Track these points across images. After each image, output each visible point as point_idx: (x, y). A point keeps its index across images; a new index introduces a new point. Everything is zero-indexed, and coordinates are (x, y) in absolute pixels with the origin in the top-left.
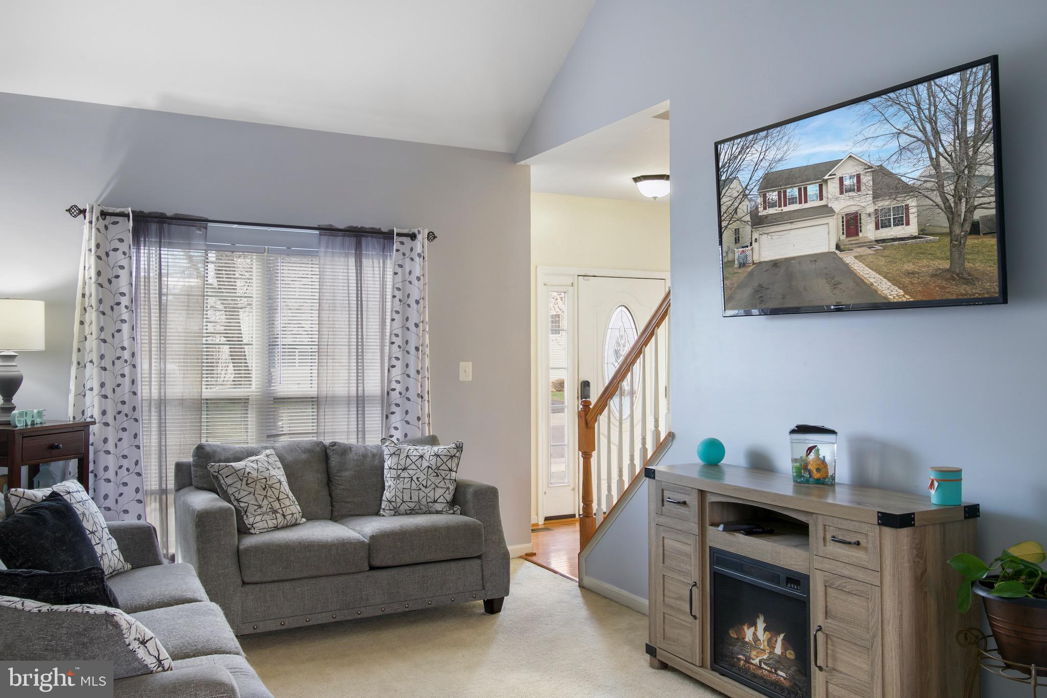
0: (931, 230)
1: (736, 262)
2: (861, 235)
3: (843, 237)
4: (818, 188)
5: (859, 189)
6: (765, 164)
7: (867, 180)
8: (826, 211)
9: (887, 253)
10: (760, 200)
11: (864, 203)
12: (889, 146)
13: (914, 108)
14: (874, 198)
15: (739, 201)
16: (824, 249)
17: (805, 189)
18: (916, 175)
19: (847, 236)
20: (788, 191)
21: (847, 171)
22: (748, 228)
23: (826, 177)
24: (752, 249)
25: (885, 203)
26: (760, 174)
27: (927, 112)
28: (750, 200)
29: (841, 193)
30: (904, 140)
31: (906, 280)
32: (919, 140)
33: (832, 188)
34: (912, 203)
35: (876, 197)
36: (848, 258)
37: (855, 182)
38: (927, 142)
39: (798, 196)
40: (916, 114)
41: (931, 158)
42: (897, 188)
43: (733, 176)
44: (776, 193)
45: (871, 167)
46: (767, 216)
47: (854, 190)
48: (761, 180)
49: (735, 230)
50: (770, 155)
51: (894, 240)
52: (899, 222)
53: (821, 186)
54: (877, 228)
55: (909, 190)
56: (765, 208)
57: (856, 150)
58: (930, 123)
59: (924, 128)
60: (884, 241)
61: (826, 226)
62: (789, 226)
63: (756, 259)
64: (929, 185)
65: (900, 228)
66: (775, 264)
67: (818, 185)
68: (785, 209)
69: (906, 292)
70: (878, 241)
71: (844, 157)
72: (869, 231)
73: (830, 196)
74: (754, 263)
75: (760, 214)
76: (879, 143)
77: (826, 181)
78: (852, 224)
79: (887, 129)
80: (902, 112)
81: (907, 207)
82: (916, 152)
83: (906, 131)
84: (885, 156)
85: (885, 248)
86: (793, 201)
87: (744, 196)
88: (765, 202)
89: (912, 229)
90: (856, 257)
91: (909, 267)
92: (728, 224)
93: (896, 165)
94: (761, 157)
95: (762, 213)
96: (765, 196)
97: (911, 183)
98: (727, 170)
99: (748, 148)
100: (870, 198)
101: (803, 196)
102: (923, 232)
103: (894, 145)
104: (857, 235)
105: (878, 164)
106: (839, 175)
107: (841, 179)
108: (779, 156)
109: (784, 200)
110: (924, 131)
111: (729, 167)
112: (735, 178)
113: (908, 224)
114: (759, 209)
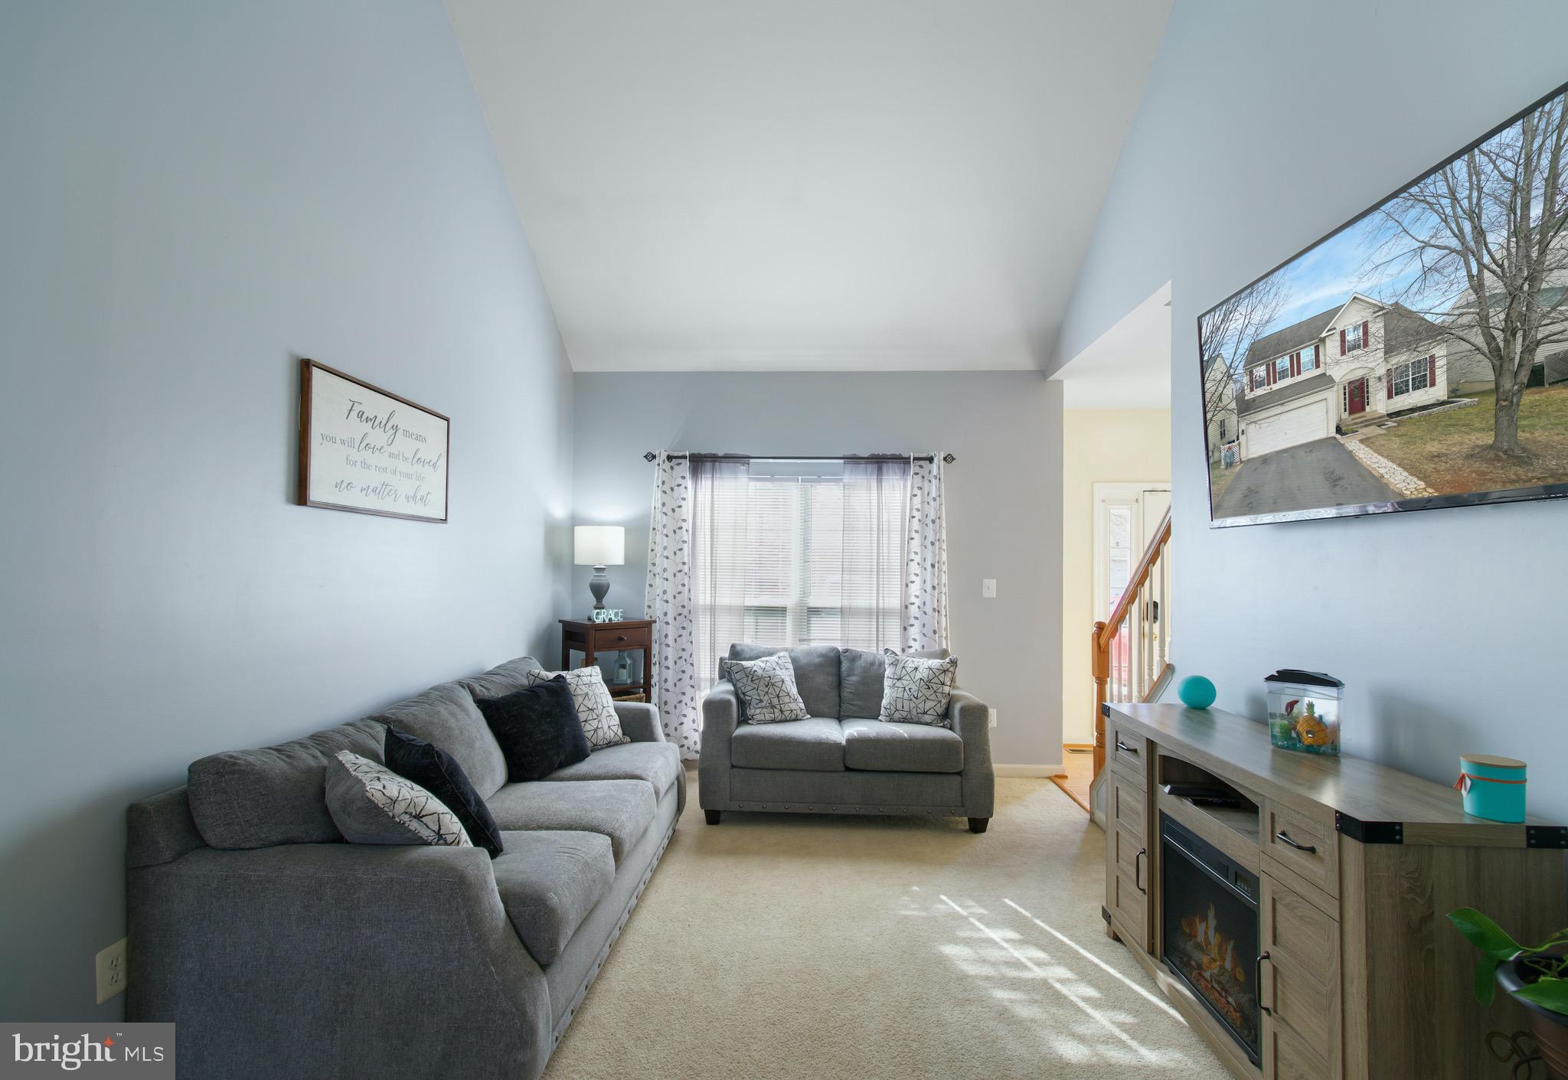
0: (1468, 388)
1: (1223, 462)
2: (1368, 409)
3: (1345, 416)
4: (1313, 352)
5: (1366, 344)
6: (1251, 330)
7: (1377, 328)
8: (1324, 381)
9: (1402, 430)
10: (1246, 380)
11: (1373, 364)
12: (1408, 270)
13: (1446, 202)
14: (1386, 353)
15: (1223, 385)
16: (1321, 435)
17: (1298, 355)
18: (1447, 307)
19: (1350, 414)
20: (1277, 362)
21: (1349, 322)
22: (1234, 418)
23: (1324, 335)
24: (1239, 444)
25: (1402, 358)
26: (1245, 345)
27: (1465, 203)
28: (1236, 382)
29: (1343, 353)
30: (1431, 256)
31: (1429, 467)
32: (1452, 251)
33: (1332, 347)
34: (1440, 351)
35: (1389, 351)
36: (1352, 444)
37: (1361, 334)
38: (1464, 252)
39: (1289, 367)
40: (1448, 210)
41: (1470, 276)
42: (1418, 333)
43: (1216, 353)
44: (1264, 367)
45: (1383, 308)
46: (1254, 400)
47: (1359, 347)
48: (1247, 353)
49: (1221, 421)
50: (1256, 318)
51: (1412, 410)
52: (1420, 383)
53: (1317, 349)
54: (1390, 396)
55: (1435, 333)
56: (1252, 390)
57: (1362, 287)
58: (1471, 219)
59: (1461, 230)
60: (1398, 414)
61: (1324, 403)
62: (1279, 410)
63: (1244, 456)
64: (1465, 320)
65: (1421, 391)
66: (1265, 460)
67: (1313, 347)
68: (1275, 387)
69: (1428, 485)
70: (1390, 415)
71: (1347, 300)
72: (1379, 403)
73: (1328, 360)
74: (1241, 462)
75: (1246, 398)
76: (1393, 269)
77: (1323, 340)
78: (1357, 395)
79: (1407, 244)
80: (1428, 212)
81: (1433, 359)
82: (1447, 271)
83: (1432, 242)
84: (1401, 287)
85: (1400, 424)
86: (1283, 375)
87: (1228, 377)
88: (1251, 381)
89: (1439, 391)
90: (1361, 441)
91: (1433, 447)
92: (1213, 416)
93: (1418, 297)
94: (1247, 322)
95: (1249, 396)
96: (1251, 373)
97: (1438, 321)
98: (1210, 347)
99: (1231, 313)
100: (1381, 354)
101: (1296, 367)
102: (1454, 393)
103: (1415, 268)
104: (1363, 409)
105: (1392, 302)
106: (1340, 328)
107: (1343, 334)
108: (1266, 317)
109: (1273, 375)
110: (1460, 235)
111: (1211, 342)
112: (1218, 356)
113: (1433, 384)
114: (1246, 391)
